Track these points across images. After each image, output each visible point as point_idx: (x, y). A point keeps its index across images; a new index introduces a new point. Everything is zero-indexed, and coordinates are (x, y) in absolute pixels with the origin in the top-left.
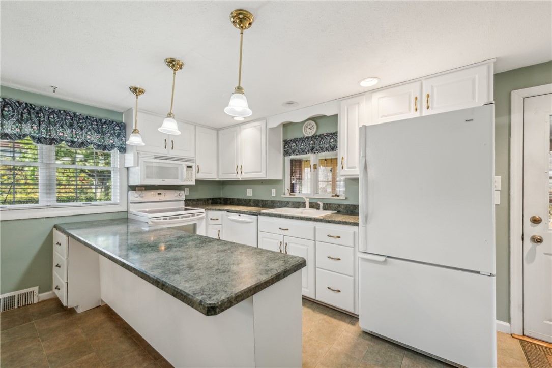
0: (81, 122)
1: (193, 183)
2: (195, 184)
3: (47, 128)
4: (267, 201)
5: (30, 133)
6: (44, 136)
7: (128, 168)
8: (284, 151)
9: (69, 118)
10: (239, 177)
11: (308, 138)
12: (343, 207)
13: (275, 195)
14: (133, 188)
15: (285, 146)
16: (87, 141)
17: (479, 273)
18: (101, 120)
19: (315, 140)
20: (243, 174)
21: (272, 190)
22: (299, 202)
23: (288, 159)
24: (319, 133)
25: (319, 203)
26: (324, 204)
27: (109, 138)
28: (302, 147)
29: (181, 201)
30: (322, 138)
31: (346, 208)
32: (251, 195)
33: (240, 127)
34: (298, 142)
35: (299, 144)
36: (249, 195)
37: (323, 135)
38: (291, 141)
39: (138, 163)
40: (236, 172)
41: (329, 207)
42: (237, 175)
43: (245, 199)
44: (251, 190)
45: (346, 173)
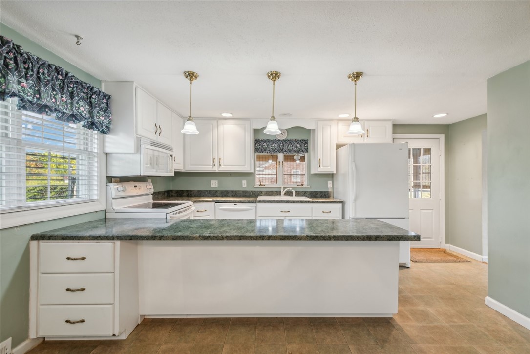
0: (72, 86)
1: (173, 174)
2: (174, 175)
3: (35, 87)
4: (239, 191)
5: (19, 92)
6: (30, 98)
7: (106, 153)
8: (255, 148)
9: (60, 77)
10: (216, 169)
11: (279, 140)
12: (308, 193)
13: (246, 186)
14: (110, 179)
15: (255, 144)
16: (81, 115)
17: (404, 218)
18: (92, 89)
19: (284, 143)
20: (222, 166)
21: (243, 181)
22: (272, 191)
23: (256, 154)
24: (289, 138)
25: (293, 191)
26: (296, 192)
27: (98, 113)
28: (273, 147)
29: (149, 194)
30: (290, 143)
31: (311, 194)
32: (217, 186)
33: (218, 122)
34: (269, 142)
35: (270, 144)
36: (214, 186)
37: (292, 140)
38: (262, 141)
39: (138, 149)
40: (211, 164)
41: (298, 194)
42: (213, 167)
43: (210, 191)
44: (217, 182)
45: (322, 170)
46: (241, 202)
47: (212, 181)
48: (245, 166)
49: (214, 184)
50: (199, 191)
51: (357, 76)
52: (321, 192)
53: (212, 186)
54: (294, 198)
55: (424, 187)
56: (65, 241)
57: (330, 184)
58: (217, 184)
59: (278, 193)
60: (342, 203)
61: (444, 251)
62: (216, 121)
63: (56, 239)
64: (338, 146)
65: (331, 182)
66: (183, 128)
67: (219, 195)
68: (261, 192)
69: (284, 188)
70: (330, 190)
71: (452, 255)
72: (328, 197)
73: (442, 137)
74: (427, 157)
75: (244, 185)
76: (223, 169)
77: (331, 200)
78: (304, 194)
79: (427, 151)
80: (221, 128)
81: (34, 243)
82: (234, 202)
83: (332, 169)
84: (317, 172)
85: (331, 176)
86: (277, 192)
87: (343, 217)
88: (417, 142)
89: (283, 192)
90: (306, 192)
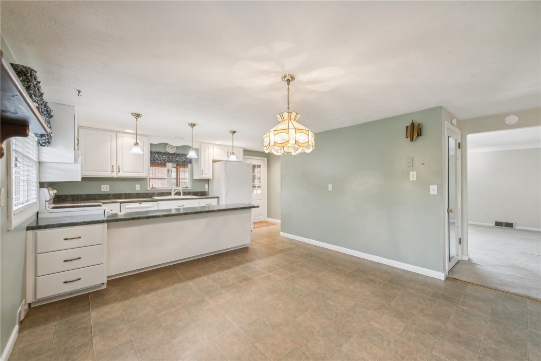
4: (132, 194)
7: (39, 162)
10: (114, 175)
11: (169, 153)
12: (192, 193)
13: (139, 189)
19: (173, 156)
20: (121, 172)
21: (137, 185)
24: (177, 153)
25: (181, 192)
28: (163, 158)
30: (178, 156)
31: (194, 193)
32: (108, 190)
33: (116, 134)
34: (160, 154)
35: (161, 156)
36: (105, 190)
37: (180, 154)
38: (154, 152)
39: (76, 161)
40: (110, 170)
41: (185, 194)
42: (111, 174)
43: (100, 194)
44: (108, 186)
45: (204, 177)
46: (145, 201)
47: (102, 186)
48: (143, 172)
49: (105, 188)
50: (87, 195)
51: (234, 132)
52: (201, 192)
53: (102, 190)
54: (182, 197)
55: (258, 187)
56: (61, 228)
57: (206, 186)
58: (108, 188)
59: (170, 194)
60: (217, 197)
61: (267, 222)
62: (114, 134)
63: (52, 228)
64: (214, 161)
65: (207, 185)
66: (131, 150)
67: (111, 198)
68: (154, 193)
69: (175, 190)
70: (207, 190)
71: (269, 223)
72: (206, 195)
73: (266, 159)
74: (259, 169)
75: (138, 188)
76: (122, 174)
77: (208, 197)
78: (189, 193)
79: (259, 166)
80: (120, 140)
81: (30, 232)
82: (139, 202)
83: (209, 176)
84: (200, 178)
85: (208, 181)
86: (167, 193)
87: (218, 204)
88: (255, 161)
89: (173, 193)
90: (190, 193)
